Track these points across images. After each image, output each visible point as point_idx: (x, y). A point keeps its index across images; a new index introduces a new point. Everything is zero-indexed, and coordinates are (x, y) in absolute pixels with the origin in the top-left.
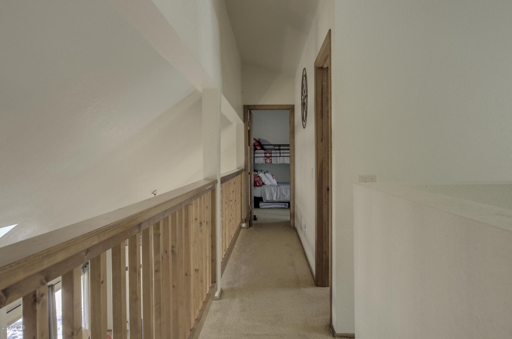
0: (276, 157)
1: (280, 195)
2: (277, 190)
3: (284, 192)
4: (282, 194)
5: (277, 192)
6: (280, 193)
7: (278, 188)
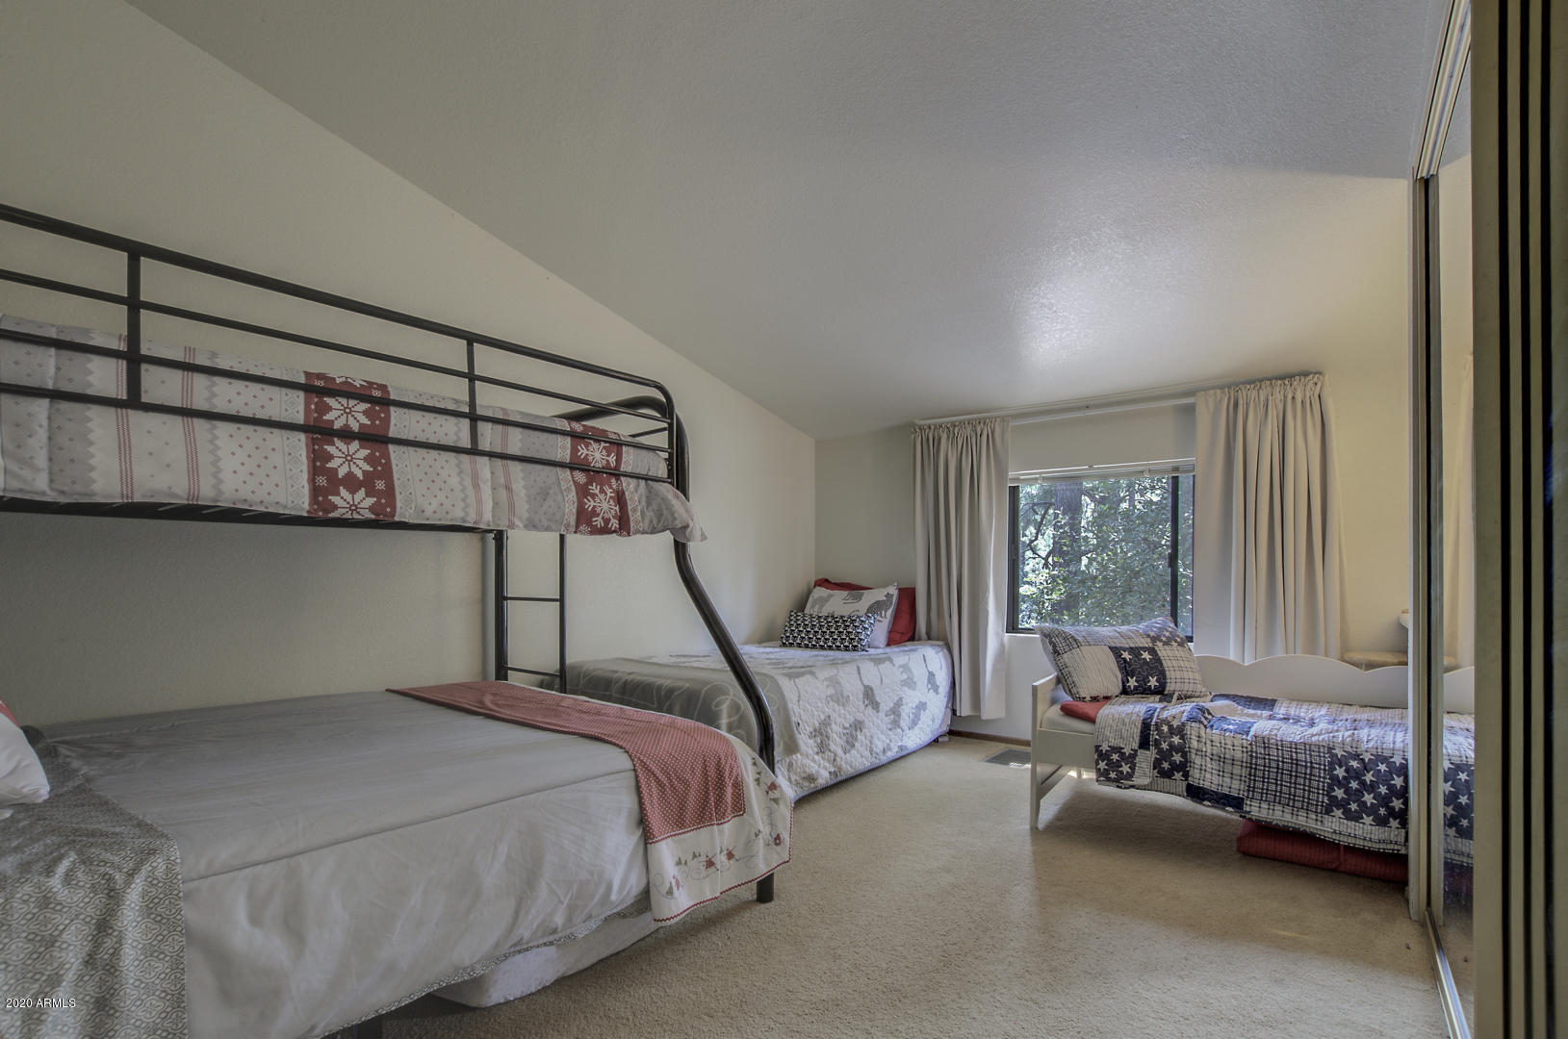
0: (56, 395)
1: (178, 1001)
2: (104, 926)
3: (255, 920)
4: (220, 958)
5: (102, 964)
6: (178, 966)
7: (113, 897)
